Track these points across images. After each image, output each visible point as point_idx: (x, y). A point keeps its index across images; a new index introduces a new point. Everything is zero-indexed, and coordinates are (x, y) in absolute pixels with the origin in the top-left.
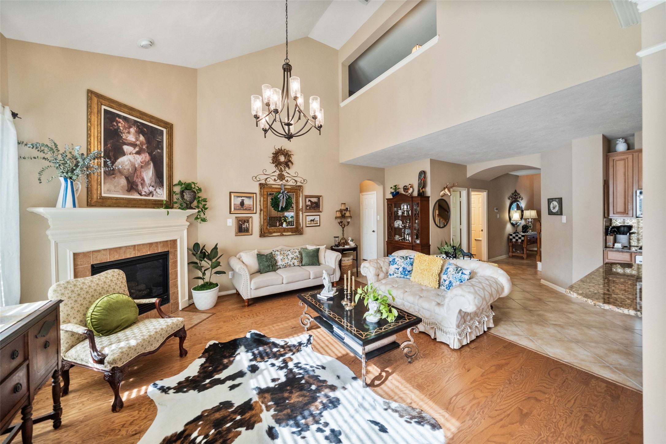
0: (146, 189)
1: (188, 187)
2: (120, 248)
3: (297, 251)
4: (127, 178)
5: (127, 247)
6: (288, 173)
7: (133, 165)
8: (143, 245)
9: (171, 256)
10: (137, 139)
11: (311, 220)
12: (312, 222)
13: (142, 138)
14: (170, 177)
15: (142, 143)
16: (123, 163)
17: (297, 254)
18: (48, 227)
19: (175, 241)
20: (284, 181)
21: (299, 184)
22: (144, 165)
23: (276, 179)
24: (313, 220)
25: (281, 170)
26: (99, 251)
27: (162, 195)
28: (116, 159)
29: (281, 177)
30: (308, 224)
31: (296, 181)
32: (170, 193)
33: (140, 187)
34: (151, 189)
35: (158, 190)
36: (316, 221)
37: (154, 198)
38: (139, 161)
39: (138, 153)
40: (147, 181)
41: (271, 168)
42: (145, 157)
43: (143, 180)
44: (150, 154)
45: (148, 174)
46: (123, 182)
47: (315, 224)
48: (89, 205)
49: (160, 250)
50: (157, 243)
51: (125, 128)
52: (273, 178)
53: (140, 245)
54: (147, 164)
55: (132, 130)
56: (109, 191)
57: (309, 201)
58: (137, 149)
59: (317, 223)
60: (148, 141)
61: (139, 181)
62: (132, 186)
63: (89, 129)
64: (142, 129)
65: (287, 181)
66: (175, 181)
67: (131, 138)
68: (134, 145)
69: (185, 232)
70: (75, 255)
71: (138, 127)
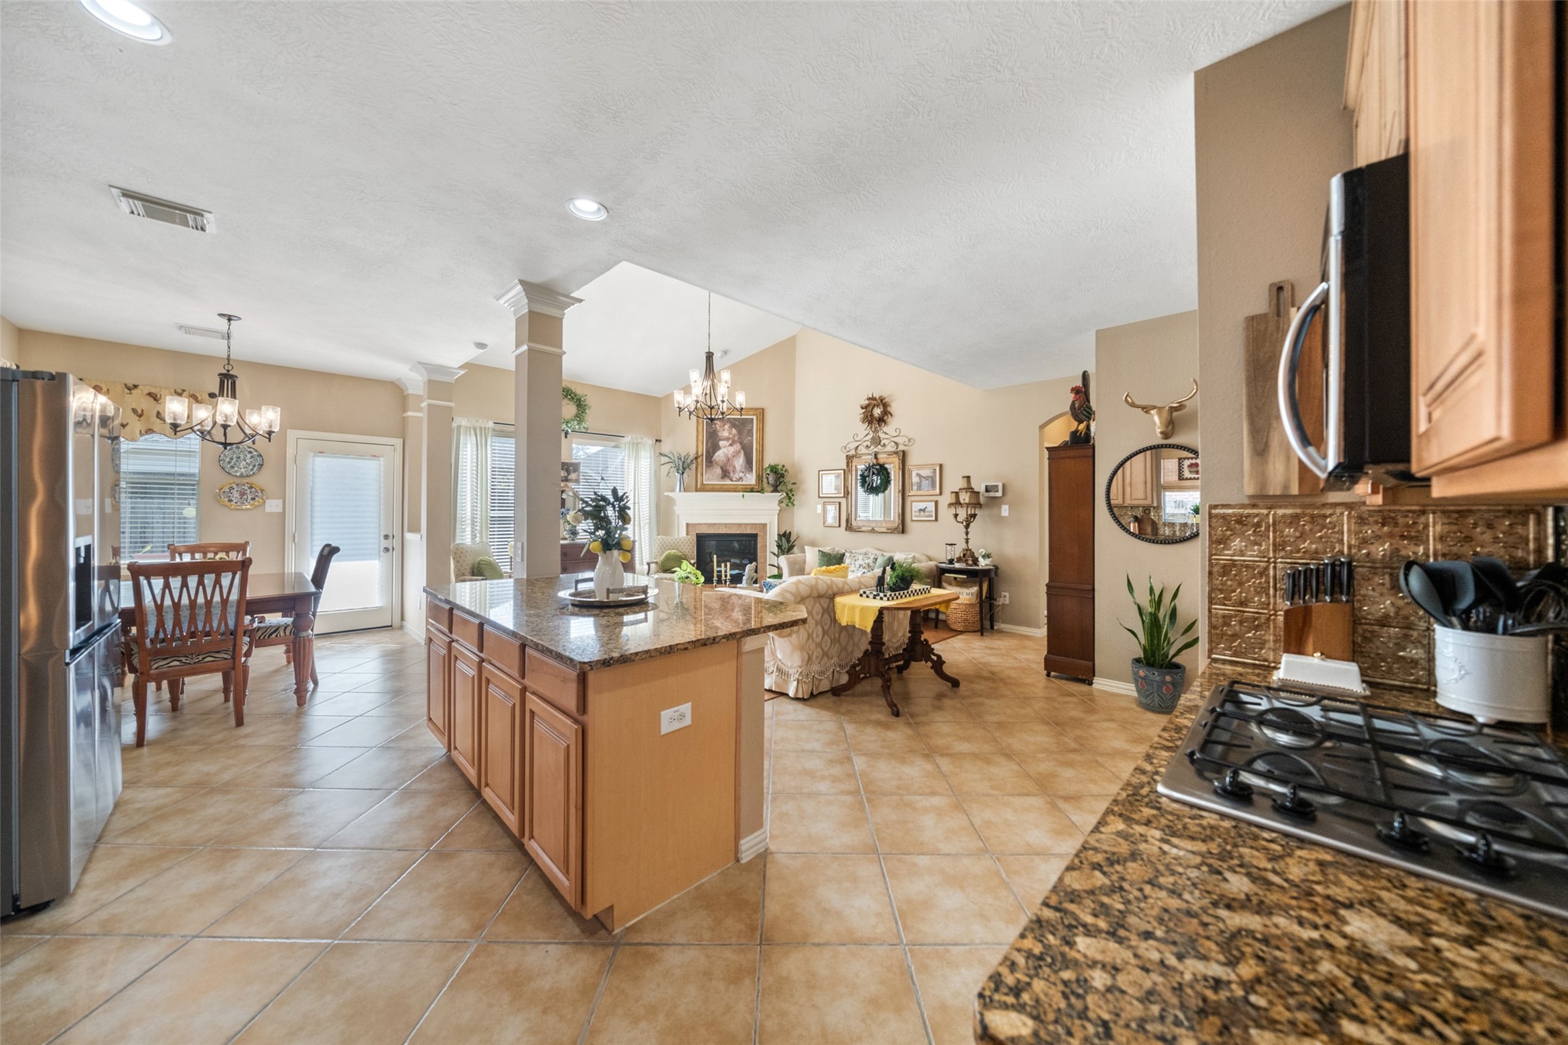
0: (737, 476)
1: (774, 469)
2: (715, 524)
3: (873, 557)
4: (722, 468)
5: (720, 524)
6: (886, 433)
7: (726, 456)
8: (734, 524)
9: (759, 539)
10: (730, 434)
11: (920, 510)
12: (922, 513)
13: (734, 431)
14: (761, 460)
15: (734, 436)
16: (719, 456)
17: (870, 561)
18: (675, 505)
19: (765, 525)
20: (879, 447)
21: (901, 448)
22: (736, 454)
23: (869, 444)
24: (924, 510)
25: (876, 431)
26: (701, 524)
27: (751, 479)
28: (714, 453)
29: (877, 441)
30: (915, 516)
31: (896, 444)
32: (760, 478)
33: (732, 474)
34: (741, 475)
35: (747, 475)
36: (928, 512)
37: (744, 483)
38: (731, 452)
39: (731, 445)
40: (738, 468)
41: (863, 430)
42: (737, 446)
43: (734, 467)
44: (741, 443)
45: (740, 462)
46: (719, 471)
47: (927, 516)
48: (697, 490)
49: (748, 532)
50: (745, 524)
51: (721, 427)
52: (865, 444)
53: (730, 524)
54: (738, 453)
55: (726, 427)
56: (709, 479)
57: (918, 475)
58: (730, 442)
59: (931, 516)
60: (740, 433)
61: (730, 469)
62: (725, 474)
63: (697, 437)
64: (734, 424)
65: (884, 445)
66: (766, 465)
67: (726, 434)
68: (727, 439)
69: (776, 516)
70: (687, 524)
71: (731, 422)
